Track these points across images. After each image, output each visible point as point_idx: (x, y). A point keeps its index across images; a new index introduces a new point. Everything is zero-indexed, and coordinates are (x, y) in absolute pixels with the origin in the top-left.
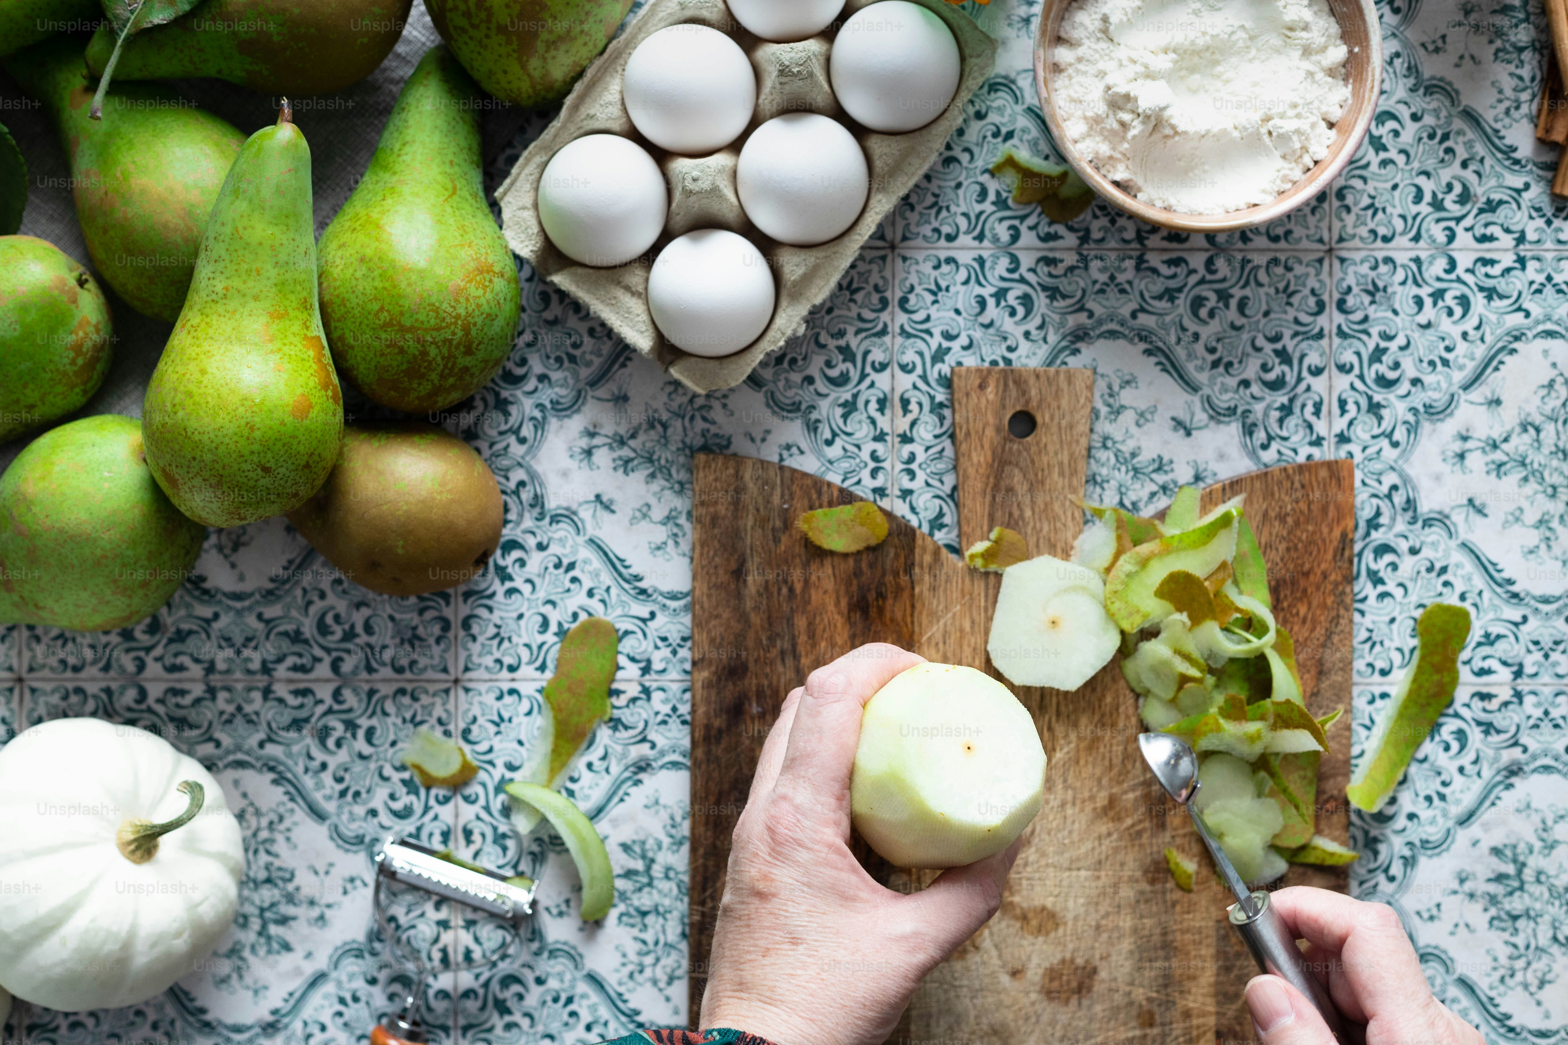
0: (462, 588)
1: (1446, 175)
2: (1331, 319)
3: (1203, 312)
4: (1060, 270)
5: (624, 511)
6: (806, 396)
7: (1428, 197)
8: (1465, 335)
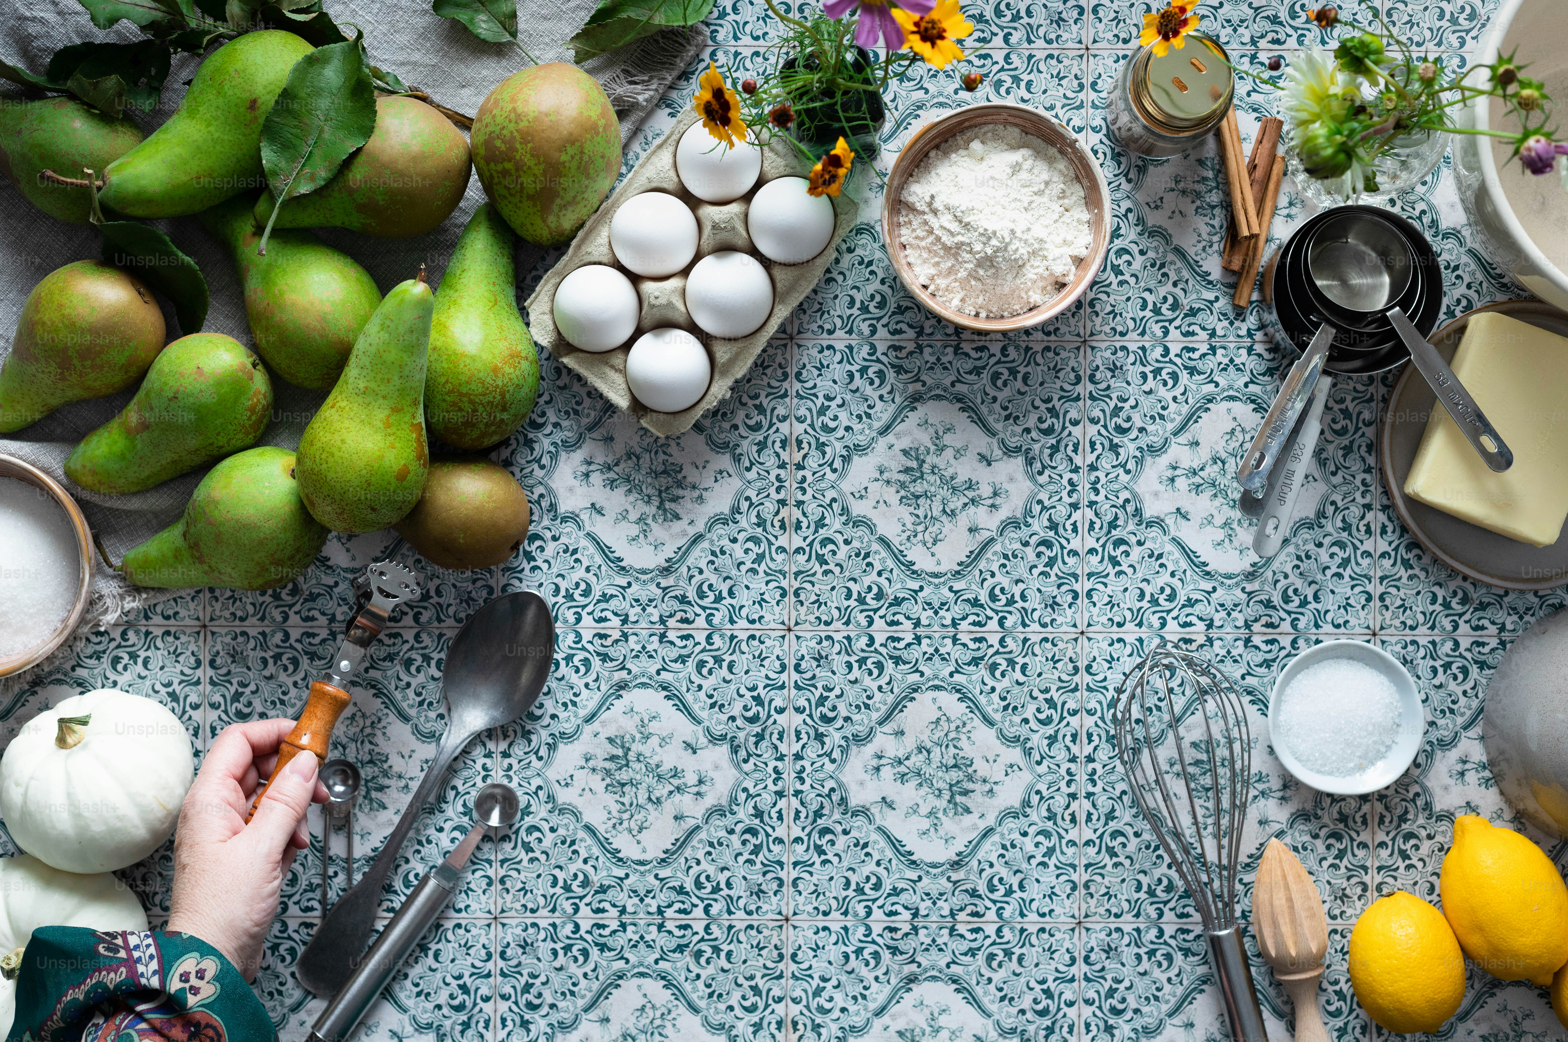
0: (502, 566)
1: (1162, 291)
2: (1085, 388)
3: (999, 383)
4: (904, 353)
5: (610, 515)
6: (733, 437)
7: (1150, 306)
8: (1175, 399)
